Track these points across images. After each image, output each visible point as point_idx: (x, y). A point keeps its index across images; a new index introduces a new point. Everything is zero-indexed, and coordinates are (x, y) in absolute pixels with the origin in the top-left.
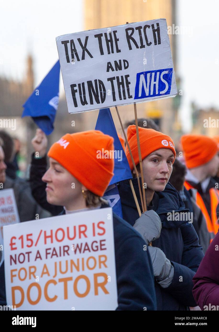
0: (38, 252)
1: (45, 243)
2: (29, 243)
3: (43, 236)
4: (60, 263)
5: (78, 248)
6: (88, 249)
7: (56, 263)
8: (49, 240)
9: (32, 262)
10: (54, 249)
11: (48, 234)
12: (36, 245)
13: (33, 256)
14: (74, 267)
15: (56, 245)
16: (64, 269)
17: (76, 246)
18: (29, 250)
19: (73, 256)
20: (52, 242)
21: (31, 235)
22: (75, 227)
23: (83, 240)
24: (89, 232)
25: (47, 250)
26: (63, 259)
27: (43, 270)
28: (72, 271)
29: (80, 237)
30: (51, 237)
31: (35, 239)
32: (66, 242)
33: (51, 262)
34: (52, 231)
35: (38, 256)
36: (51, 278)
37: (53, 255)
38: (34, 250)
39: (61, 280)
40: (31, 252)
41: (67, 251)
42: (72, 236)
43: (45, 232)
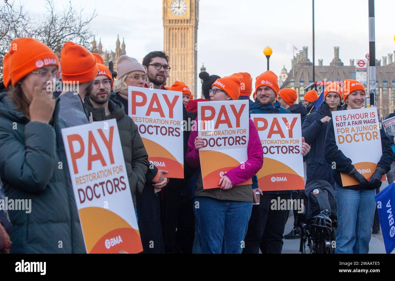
0: (349, 122)
1: (352, 119)
2: (345, 119)
3: (350, 116)
4: (359, 127)
5: (365, 122)
6: (369, 122)
7: (357, 127)
8: (353, 118)
9: (347, 126)
10: (356, 122)
11: (352, 116)
12: (347, 120)
13: (347, 124)
14: (364, 129)
15: (357, 120)
16: (361, 130)
17: (364, 121)
18: (345, 121)
19: (363, 125)
20: (354, 119)
21: (345, 115)
22: (363, 114)
23: (367, 119)
24: (369, 116)
25: (352, 122)
26: (360, 126)
27: (352, 129)
28: (364, 130)
29: (366, 118)
30: (354, 117)
31: (347, 117)
32: (360, 119)
33: (355, 127)
34: (354, 115)
35: (349, 124)
36: (356, 133)
37: (355, 124)
38: (347, 121)
39: (360, 134)
40: (345, 122)
41: (361, 123)
42: (362, 117)
43: (351, 115)
